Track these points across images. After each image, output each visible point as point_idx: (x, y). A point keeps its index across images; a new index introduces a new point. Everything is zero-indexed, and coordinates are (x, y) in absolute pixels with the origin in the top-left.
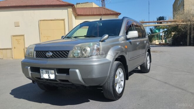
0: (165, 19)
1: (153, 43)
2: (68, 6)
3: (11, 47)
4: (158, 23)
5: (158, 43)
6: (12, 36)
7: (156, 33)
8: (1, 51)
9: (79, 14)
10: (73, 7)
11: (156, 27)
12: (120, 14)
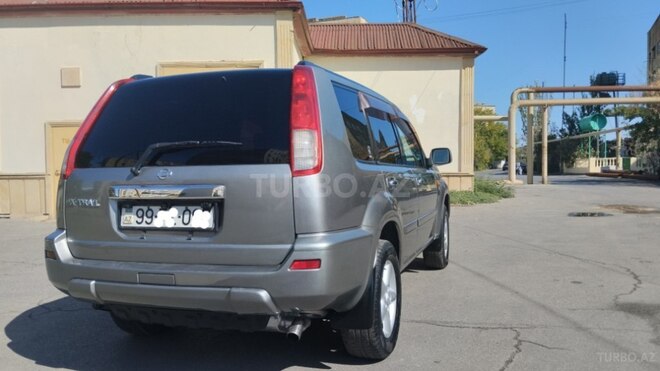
0: (620, 81)
1: (579, 166)
2: (278, 9)
3: (41, 170)
4: (594, 94)
5: (597, 170)
6: (48, 127)
7: (592, 130)
8: (4, 183)
9: (319, 45)
10: (300, 12)
11: (587, 109)
12: (482, 50)
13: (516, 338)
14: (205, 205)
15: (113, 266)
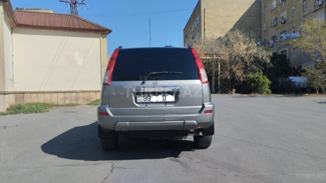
12: (110, 31)
13: (112, 166)
14: (170, 93)
15: (137, 116)
